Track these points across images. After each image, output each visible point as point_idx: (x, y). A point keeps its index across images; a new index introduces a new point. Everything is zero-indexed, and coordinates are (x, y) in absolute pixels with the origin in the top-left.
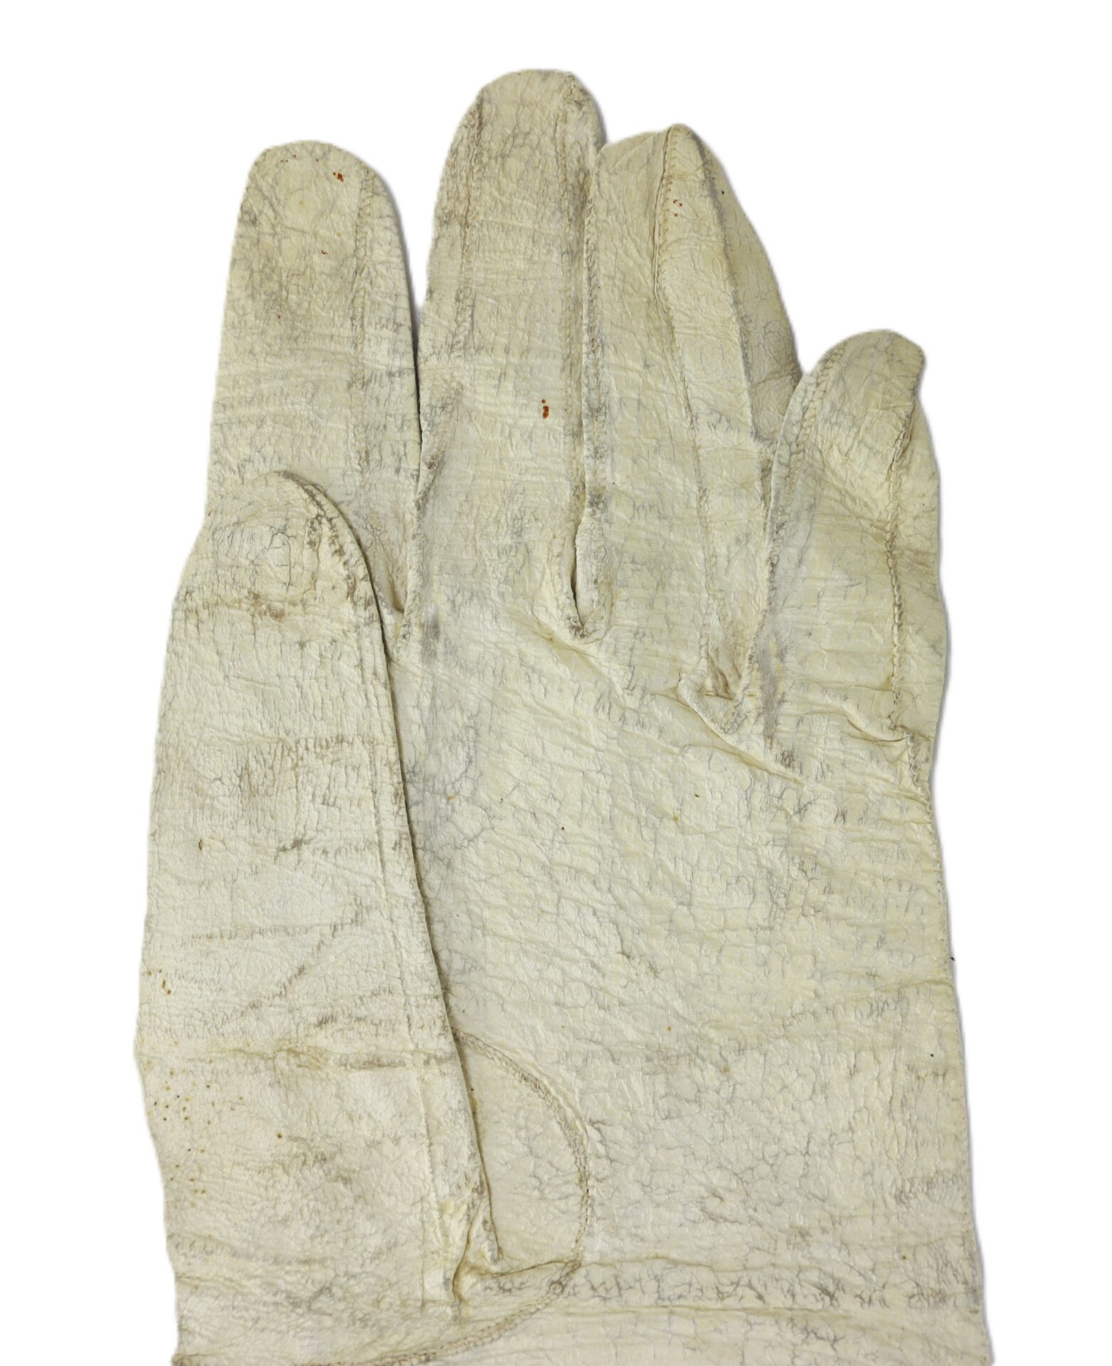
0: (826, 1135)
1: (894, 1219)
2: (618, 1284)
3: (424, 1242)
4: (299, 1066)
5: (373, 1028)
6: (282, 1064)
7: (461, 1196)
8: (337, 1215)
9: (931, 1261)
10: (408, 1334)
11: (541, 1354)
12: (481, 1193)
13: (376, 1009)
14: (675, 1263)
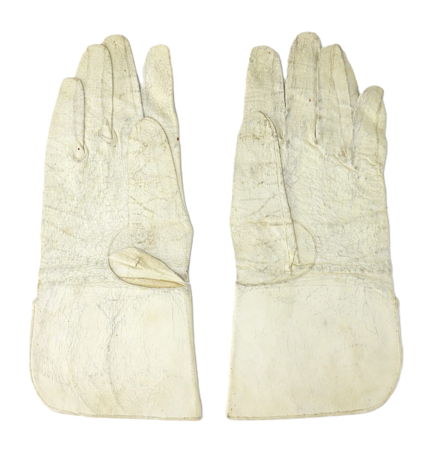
0: (362, 240)
1: (375, 257)
2: (322, 268)
3: (285, 259)
4: (262, 225)
5: (277, 218)
6: (258, 225)
7: (293, 250)
8: (269, 254)
9: (382, 264)
10: (282, 277)
11: (307, 281)
12: (297, 250)
13: (277, 214)
14: (333, 264)
